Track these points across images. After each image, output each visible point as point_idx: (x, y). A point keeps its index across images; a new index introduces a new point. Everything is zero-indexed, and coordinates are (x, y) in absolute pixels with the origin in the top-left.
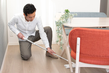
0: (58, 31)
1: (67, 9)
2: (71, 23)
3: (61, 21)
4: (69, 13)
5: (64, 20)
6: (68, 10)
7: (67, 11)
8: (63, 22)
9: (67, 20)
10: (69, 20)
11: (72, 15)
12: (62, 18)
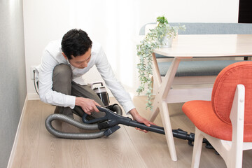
0: (141, 67)
1: (161, 16)
2: (171, 47)
3: (149, 43)
4: (167, 25)
5: (155, 41)
6: (163, 18)
7: (162, 21)
8: (153, 45)
9: (161, 41)
10: (166, 40)
11: (173, 30)
12: (151, 36)
